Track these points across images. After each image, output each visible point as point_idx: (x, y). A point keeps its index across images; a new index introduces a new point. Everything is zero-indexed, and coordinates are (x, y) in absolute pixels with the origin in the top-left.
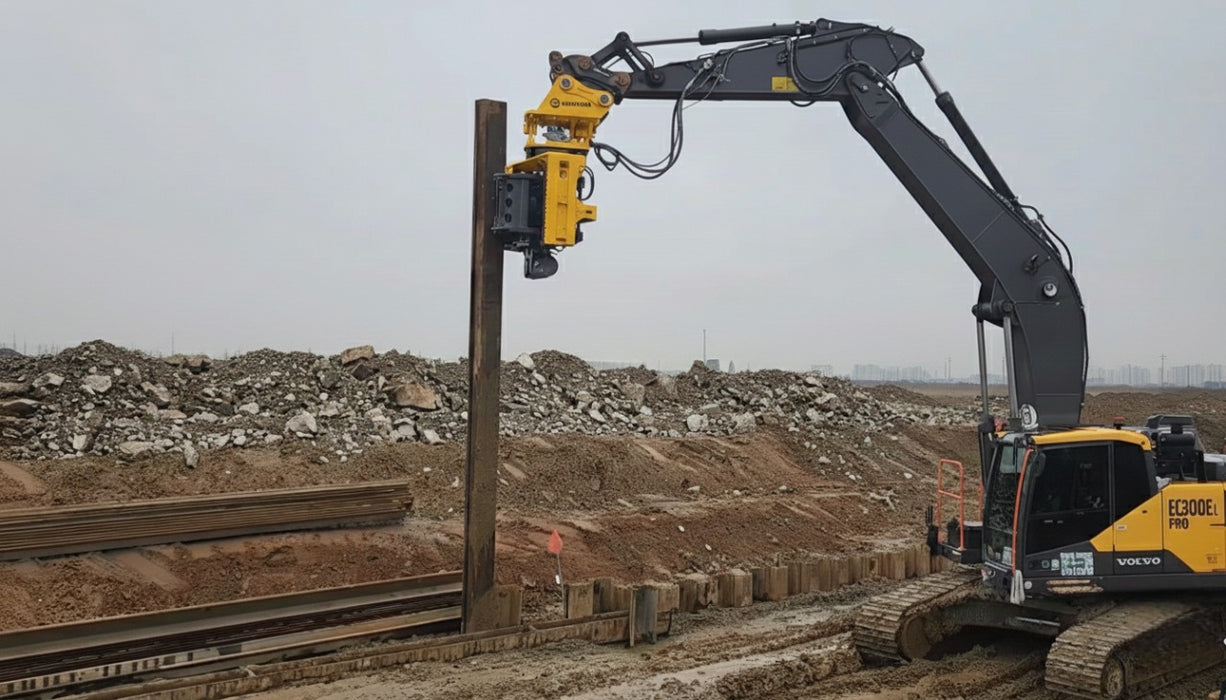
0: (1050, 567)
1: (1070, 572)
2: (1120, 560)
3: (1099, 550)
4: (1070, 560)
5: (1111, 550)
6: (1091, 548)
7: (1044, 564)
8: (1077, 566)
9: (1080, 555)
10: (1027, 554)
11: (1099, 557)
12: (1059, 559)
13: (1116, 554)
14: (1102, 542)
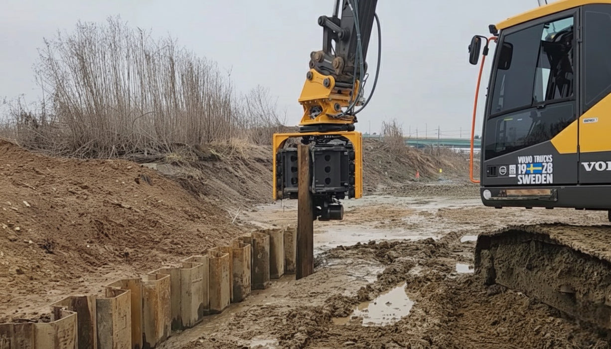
0: (508, 173)
1: (526, 180)
2: (586, 164)
3: (561, 152)
4: (528, 165)
5: (575, 151)
6: (552, 150)
7: (502, 170)
8: (536, 172)
9: (539, 159)
10: (486, 159)
11: (560, 161)
12: (517, 163)
13: (580, 157)
14: (564, 142)
